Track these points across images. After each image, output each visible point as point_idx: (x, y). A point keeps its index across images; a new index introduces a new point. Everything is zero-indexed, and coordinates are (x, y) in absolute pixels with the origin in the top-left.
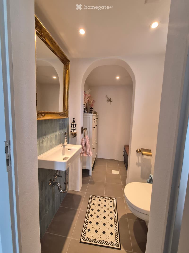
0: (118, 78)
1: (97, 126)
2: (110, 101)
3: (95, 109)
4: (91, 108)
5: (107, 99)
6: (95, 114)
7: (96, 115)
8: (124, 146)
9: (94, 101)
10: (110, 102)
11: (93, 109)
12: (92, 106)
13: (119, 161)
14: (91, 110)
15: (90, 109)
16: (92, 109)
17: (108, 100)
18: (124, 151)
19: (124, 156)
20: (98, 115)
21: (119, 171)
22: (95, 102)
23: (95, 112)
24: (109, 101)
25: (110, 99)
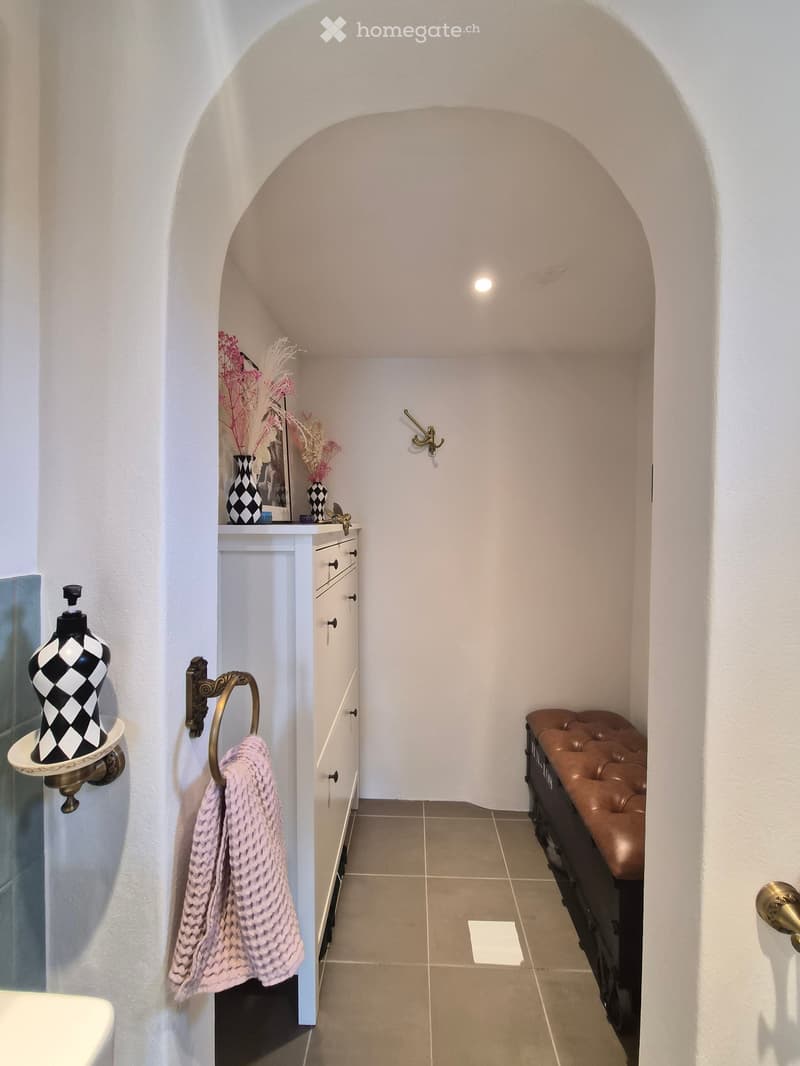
0: (483, 285)
1: (354, 598)
2: (428, 442)
3: (338, 491)
4: (314, 487)
5: (409, 433)
6: (338, 528)
7: (346, 534)
8: (527, 718)
9: (332, 444)
10: (432, 448)
11: (325, 492)
12: (321, 476)
13: (498, 814)
14: (318, 502)
15: (310, 491)
16: (318, 491)
17: (420, 439)
18: (528, 753)
19: (528, 779)
20: (358, 530)
21: (518, 927)
22: (339, 449)
23: (338, 510)
24: (422, 444)
25: (432, 432)
